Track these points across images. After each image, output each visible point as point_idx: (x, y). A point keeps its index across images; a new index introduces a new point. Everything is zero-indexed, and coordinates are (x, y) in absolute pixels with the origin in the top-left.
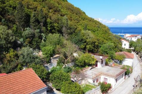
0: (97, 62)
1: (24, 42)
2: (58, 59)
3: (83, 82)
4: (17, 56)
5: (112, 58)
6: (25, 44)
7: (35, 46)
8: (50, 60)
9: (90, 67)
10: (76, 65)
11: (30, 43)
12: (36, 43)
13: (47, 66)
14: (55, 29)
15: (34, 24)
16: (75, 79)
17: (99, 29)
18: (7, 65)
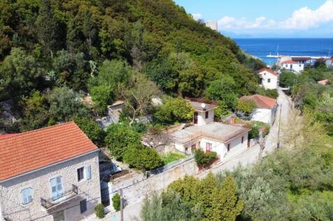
0: (196, 114)
1: (58, 78)
2: (120, 110)
3: (167, 150)
4: (46, 104)
5: (231, 107)
6: (58, 82)
7: (77, 85)
8: (107, 110)
9: (183, 125)
10: (155, 120)
11: (69, 79)
12: (79, 79)
13: (100, 122)
14: (116, 51)
15: (74, 44)
16: (151, 143)
17: (210, 49)
18: (29, 119)
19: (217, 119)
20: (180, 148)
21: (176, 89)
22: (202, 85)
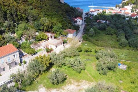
0: (48, 37)
1: (6, 30)
2: (25, 38)
3: (39, 48)
4: (3, 38)
6: (6, 31)
7: (12, 31)
8: (21, 38)
9: (45, 41)
10: (36, 40)
11: (9, 30)
12: (12, 29)
13: (19, 42)
14: (23, 18)
15: (10, 19)
16: (34, 47)
19: (55, 38)
20: (42, 48)
21: (43, 30)
22: (52, 27)
